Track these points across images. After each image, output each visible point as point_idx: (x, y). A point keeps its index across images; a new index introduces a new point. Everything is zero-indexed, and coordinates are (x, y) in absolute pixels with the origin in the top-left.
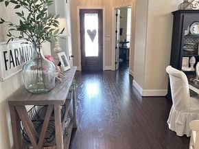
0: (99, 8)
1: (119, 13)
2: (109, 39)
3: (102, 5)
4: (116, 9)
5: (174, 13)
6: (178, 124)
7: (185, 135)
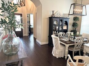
0: (21, 13)
1: (28, 16)
2: (25, 25)
3: (22, 12)
4: (27, 14)
5: (49, 18)
6: (57, 54)
7: (59, 57)
